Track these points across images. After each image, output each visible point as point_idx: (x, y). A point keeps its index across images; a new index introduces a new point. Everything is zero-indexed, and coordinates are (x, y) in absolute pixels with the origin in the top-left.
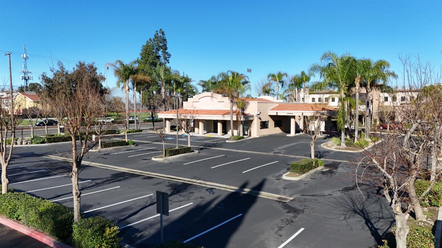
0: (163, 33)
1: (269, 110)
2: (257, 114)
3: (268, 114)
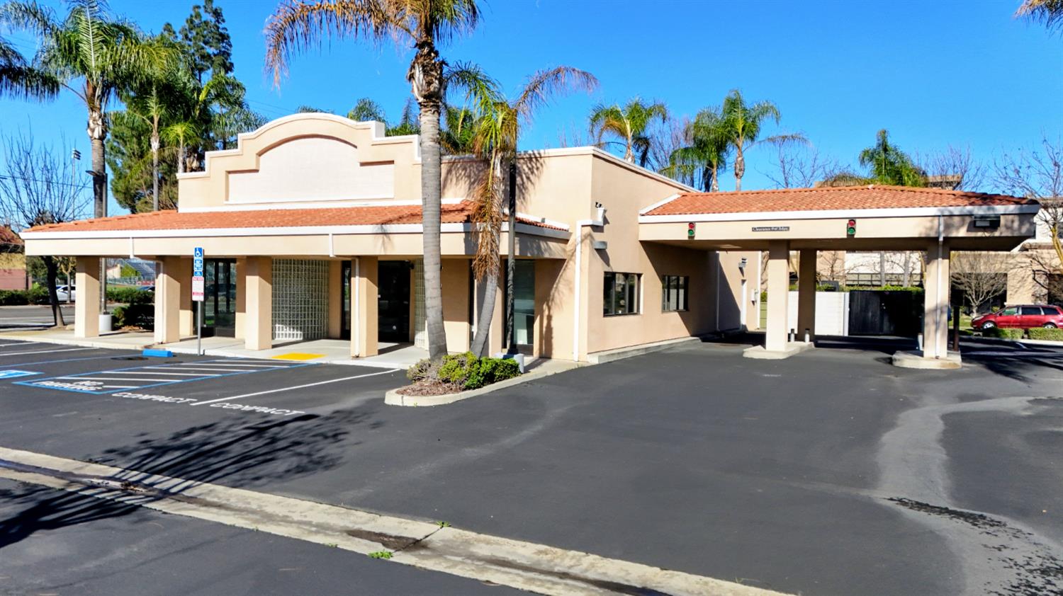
0: (217, 14)
1: (643, 212)
2: (591, 223)
3: (638, 236)
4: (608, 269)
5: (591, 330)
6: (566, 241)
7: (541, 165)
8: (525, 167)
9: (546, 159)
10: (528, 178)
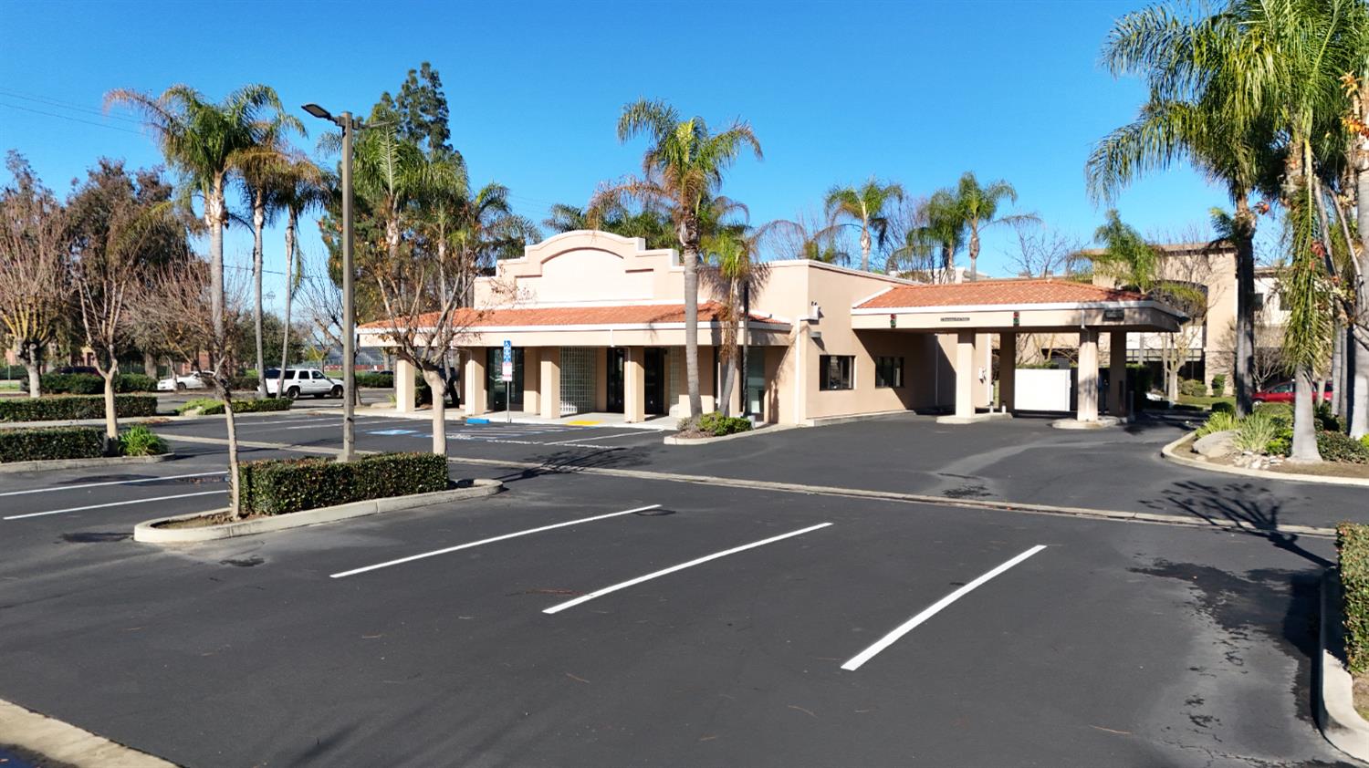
0: (434, 78)
1: (855, 305)
2: (808, 318)
3: (850, 324)
4: (822, 353)
5: (809, 401)
6: (789, 332)
7: (769, 273)
8: (756, 275)
9: (773, 269)
10: (759, 283)
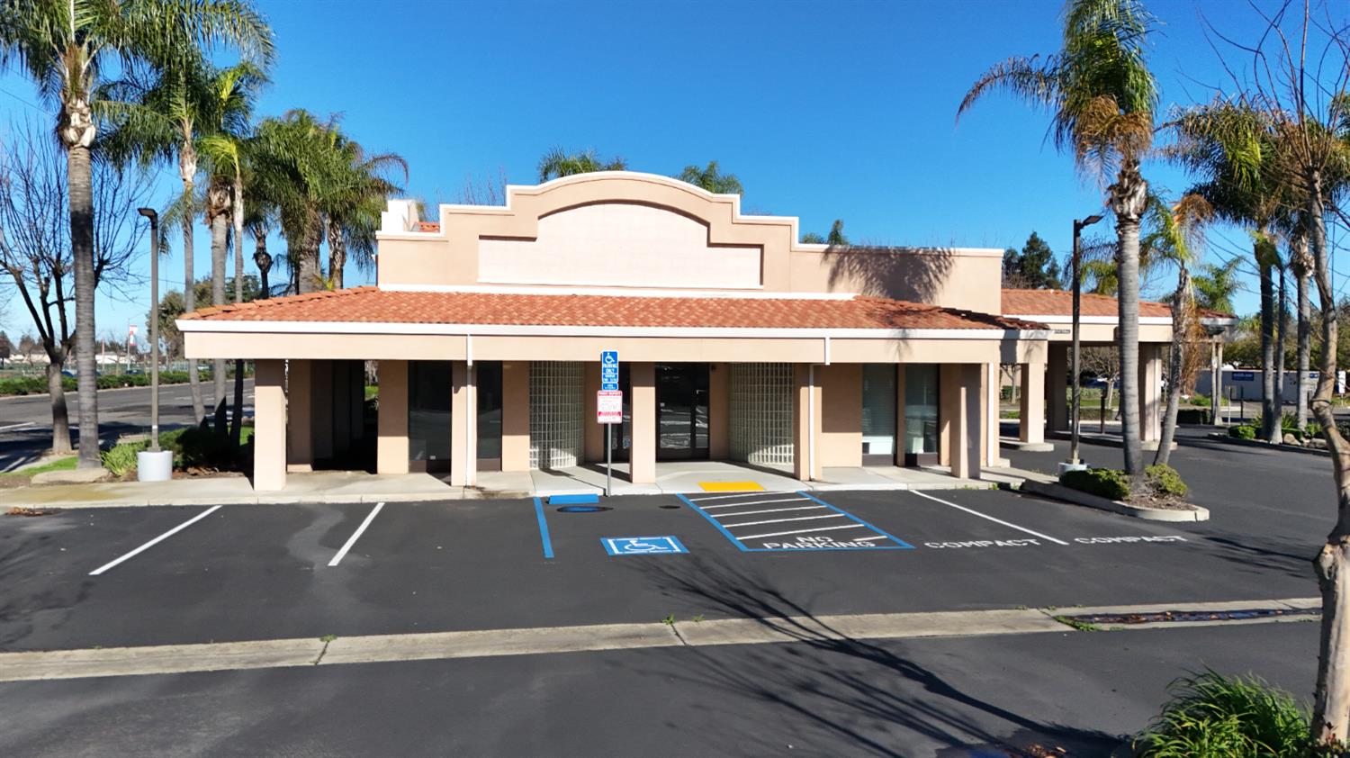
7: (950, 264)
8: (932, 265)
9: (956, 258)
10: (936, 277)
